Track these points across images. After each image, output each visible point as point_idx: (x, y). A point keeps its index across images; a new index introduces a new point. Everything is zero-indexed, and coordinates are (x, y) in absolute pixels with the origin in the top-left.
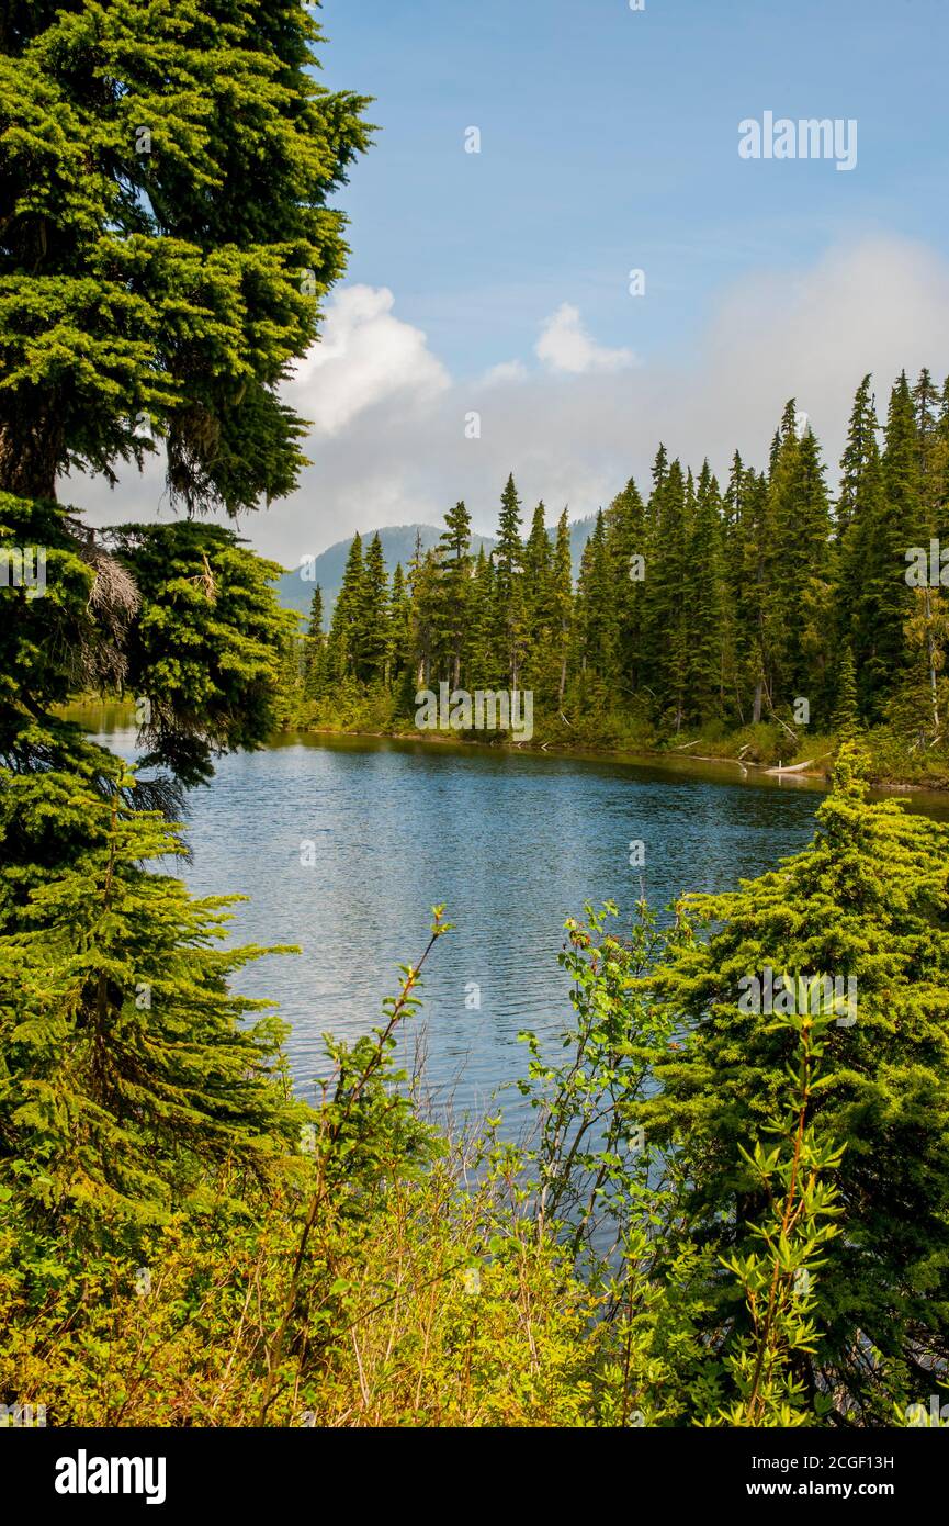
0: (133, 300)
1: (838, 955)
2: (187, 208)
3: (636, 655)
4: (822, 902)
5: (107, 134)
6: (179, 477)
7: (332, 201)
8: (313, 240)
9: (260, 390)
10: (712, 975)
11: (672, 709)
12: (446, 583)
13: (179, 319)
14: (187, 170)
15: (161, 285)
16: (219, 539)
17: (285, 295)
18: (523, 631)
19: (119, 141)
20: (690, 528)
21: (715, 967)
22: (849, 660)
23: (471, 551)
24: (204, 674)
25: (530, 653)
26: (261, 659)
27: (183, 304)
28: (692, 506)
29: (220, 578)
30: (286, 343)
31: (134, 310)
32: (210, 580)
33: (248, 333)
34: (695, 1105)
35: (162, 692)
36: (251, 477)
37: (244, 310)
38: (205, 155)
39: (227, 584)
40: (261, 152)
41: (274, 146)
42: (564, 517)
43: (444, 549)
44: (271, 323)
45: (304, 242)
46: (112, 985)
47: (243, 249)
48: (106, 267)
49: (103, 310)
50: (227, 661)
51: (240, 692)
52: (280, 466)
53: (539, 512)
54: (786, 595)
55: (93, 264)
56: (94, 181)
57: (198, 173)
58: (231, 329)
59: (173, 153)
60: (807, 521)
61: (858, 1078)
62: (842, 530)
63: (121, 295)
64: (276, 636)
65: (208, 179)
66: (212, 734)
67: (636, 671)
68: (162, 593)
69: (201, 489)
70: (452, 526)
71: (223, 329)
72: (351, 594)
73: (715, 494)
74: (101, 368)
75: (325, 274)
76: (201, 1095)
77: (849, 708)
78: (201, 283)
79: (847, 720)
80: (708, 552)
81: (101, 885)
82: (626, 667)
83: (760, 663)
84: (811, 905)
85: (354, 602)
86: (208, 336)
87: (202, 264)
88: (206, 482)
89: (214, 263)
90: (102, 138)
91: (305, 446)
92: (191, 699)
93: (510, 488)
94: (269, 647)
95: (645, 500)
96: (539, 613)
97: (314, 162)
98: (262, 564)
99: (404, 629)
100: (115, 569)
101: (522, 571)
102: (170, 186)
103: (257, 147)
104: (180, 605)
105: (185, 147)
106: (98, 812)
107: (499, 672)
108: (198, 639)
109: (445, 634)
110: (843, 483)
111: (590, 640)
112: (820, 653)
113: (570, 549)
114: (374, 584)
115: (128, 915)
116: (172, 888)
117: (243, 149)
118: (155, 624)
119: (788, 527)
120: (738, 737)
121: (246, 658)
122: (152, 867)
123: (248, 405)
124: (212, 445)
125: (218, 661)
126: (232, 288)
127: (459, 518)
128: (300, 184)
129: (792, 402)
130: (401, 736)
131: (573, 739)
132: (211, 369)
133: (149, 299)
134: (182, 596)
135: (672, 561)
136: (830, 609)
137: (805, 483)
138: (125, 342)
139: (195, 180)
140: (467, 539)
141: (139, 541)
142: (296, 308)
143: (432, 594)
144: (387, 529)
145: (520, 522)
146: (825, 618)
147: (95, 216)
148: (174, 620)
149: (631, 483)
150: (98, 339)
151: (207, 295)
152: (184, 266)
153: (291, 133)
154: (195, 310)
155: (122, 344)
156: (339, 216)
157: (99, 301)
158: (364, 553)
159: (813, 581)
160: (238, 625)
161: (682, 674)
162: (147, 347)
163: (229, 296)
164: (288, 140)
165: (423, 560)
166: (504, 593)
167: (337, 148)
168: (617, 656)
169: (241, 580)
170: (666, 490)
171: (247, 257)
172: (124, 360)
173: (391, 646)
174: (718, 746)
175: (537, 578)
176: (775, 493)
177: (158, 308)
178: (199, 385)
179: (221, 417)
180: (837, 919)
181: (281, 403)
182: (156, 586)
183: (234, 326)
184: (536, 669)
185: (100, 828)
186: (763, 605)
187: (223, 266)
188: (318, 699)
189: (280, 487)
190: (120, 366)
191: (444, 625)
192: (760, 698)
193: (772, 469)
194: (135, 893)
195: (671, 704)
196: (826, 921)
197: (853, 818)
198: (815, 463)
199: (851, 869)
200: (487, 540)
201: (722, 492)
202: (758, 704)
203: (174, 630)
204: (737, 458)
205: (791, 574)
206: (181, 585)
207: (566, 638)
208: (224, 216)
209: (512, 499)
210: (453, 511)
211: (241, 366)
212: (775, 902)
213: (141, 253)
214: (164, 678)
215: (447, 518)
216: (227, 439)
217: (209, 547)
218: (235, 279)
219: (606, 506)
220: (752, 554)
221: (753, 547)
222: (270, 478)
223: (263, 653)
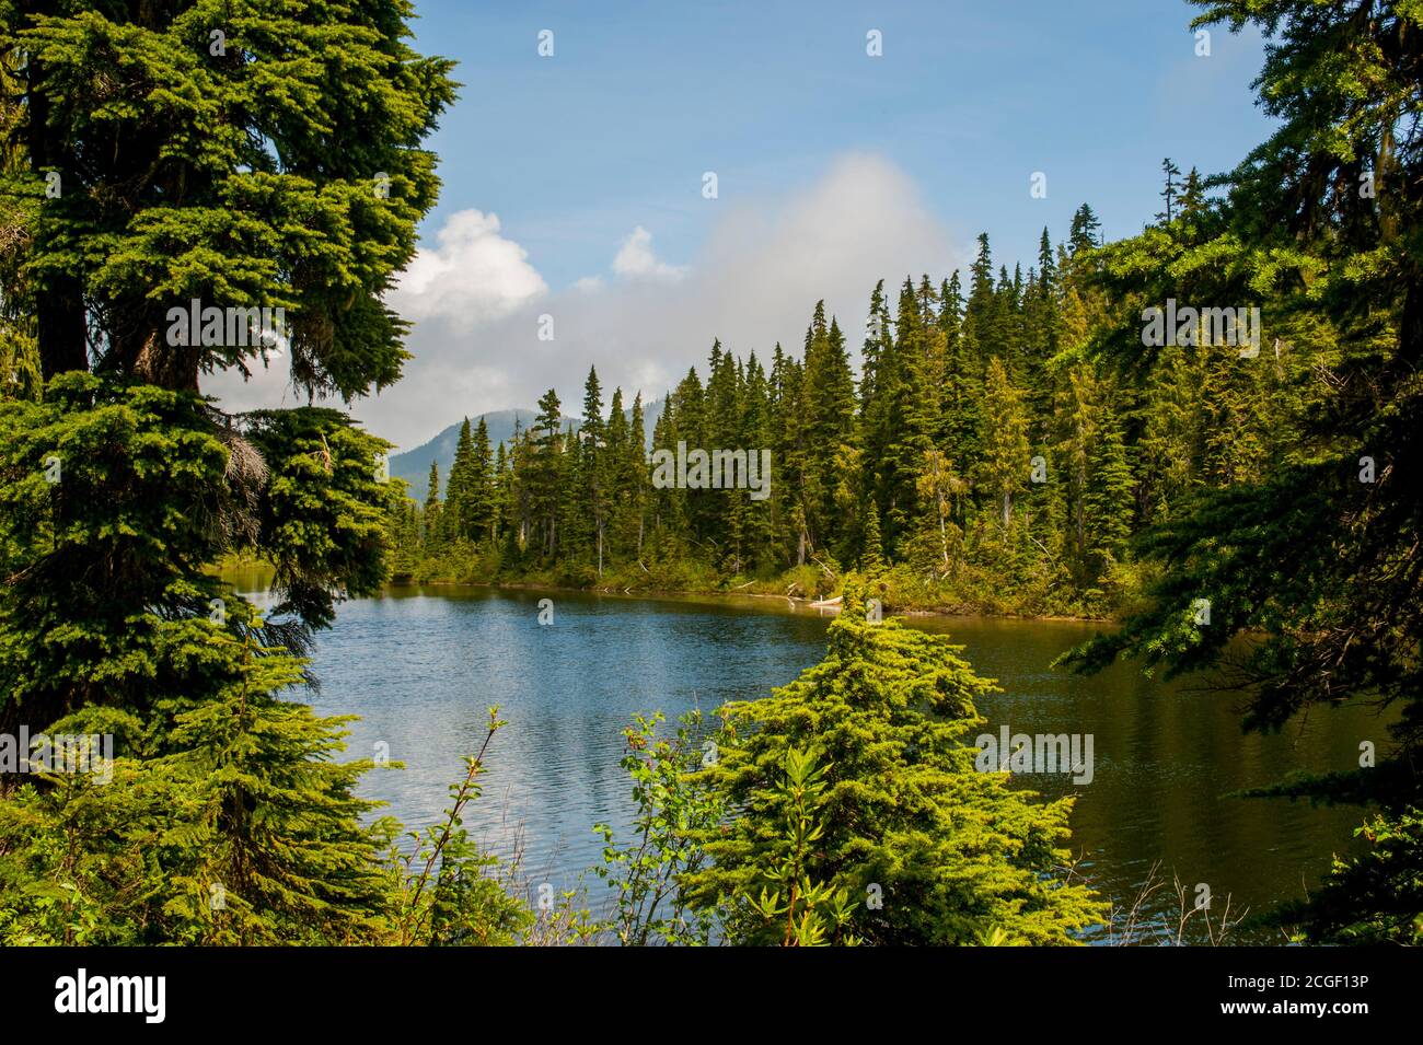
0: (258, 225)
1: (848, 745)
2: (303, 151)
3: (700, 512)
4: (834, 702)
5: (236, 93)
6: (301, 370)
7: (425, 144)
8: (410, 175)
9: (368, 298)
10: (750, 767)
11: (732, 556)
12: (540, 457)
13: (298, 241)
14: (302, 120)
15: (283, 213)
16: (335, 421)
17: (386, 220)
18: (607, 495)
19: (247, 98)
20: (741, 407)
21: (753, 761)
22: (874, 511)
23: (563, 430)
24: (323, 533)
25: (613, 513)
26: (373, 519)
27: (301, 228)
28: (743, 389)
29: (336, 453)
30: (387, 258)
31: (259, 234)
32: (328, 455)
33: (356, 251)
34: (738, 874)
35: (289, 549)
36: (362, 369)
37: (352, 232)
38: (318, 108)
39: (341, 458)
40: (365, 105)
41: (375, 101)
42: (638, 400)
43: (538, 428)
44: (375, 243)
45: (402, 177)
46: (247, 794)
47: (351, 183)
48: (236, 199)
49: (233, 234)
50: (343, 521)
51: (354, 547)
52: (386, 360)
53: (617, 397)
54: (822, 460)
55: (225, 197)
56: (225, 130)
57: (312, 123)
58: (341, 248)
59: (290, 107)
60: (836, 399)
61: (867, 844)
62: (865, 405)
63: (246, 222)
64: (385, 500)
65: (321, 127)
66: (333, 584)
67: (701, 524)
68: (287, 467)
69: (321, 381)
70: (545, 409)
71: (335, 248)
72: (462, 468)
73: (761, 378)
74: (232, 281)
75: (421, 202)
76: (324, 884)
77: (876, 550)
78: (316, 211)
79: (874, 560)
80: (757, 426)
81: (235, 711)
82: (693, 522)
83: (802, 515)
84: (825, 704)
85: (465, 475)
86: (322, 255)
87: (316, 196)
88: (325, 375)
89: (327, 195)
90: (231, 96)
91: (407, 342)
92: (314, 555)
93: (593, 377)
94: (379, 510)
95: (704, 384)
96: (620, 480)
97: (410, 113)
98: (371, 441)
99: (507, 496)
100: (246, 447)
101: (604, 445)
102: (289, 133)
103: (360, 101)
104: (303, 476)
105: (301, 102)
106: (235, 651)
107: (587, 529)
108: (318, 504)
109: (541, 499)
110: (864, 367)
111: (662, 500)
112: (850, 506)
113: (644, 426)
114: (481, 459)
115: (260, 735)
116: (301, 713)
117: (350, 103)
118: (282, 492)
119: (821, 404)
120: (787, 577)
121: (359, 519)
122: (285, 695)
123: (357, 311)
124: (328, 343)
125: (336, 521)
126: (342, 215)
127: (550, 403)
128: (398, 130)
129: (821, 302)
130: (507, 585)
131: (650, 583)
132: (325, 282)
133: (271, 225)
134: (304, 468)
135: (727, 434)
136: (858, 470)
137: (834, 368)
138: (253, 260)
139: (310, 128)
140: (558, 420)
141: (267, 424)
142: (395, 230)
143: (530, 466)
144: (491, 413)
145: (602, 405)
146: (854, 477)
147: (227, 158)
148: (298, 489)
149: (692, 371)
150: (229, 257)
151: (321, 221)
152: (301, 198)
153: (390, 90)
154: (310, 233)
155: (249, 261)
156: (432, 156)
157: (231, 227)
158: (472, 434)
159: (843, 448)
160: (353, 492)
161: (739, 526)
162: (271, 263)
163: (339, 221)
164: (387, 96)
165: (521, 438)
166: (591, 462)
167: (428, 102)
168: (685, 513)
169: (355, 454)
170: (721, 376)
171: (354, 190)
172: (251, 274)
173: (497, 510)
174: (771, 585)
175: (617, 450)
176: (808, 377)
177: (279, 232)
178: (316, 294)
179: (336, 320)
180: (848, 715)
181: (386, 308)
182: (283, 461)
183: (343, 245)
184: (618, 526)
185: (238, 664)
186: (803, 468)
187: (334, 197)
188: (436, 556)
189: (387, 377)
190: (248, 279)
191: (538, 492)
192: (804, 544)
193: (806, 357)
194: (265, 717)
195: (731, 551)
196: (838, 717)
197: (857, 632)
198: (841, 351)
199: (857, 674)
200: (574, 420)
201: (767, 377)
202: (802, 549)
203: (299, 496)
204: (778, 349)
205: (825, 442)
206: (304, 459)
207: (642, 499)
208: (334, 158)
209: (595, 386)
210: (545, 397)
211: (350, 278)
212: (797, 704)
213: (264, 187)
214: (291, 537)
215: (540, 402)
216: (340, 338)
217: (327, 428)
218: (345, 207)
219: (673, 390)
220: (793, 426)
221: (793, 421)
222: (378, 369)
223: (374, 514)
